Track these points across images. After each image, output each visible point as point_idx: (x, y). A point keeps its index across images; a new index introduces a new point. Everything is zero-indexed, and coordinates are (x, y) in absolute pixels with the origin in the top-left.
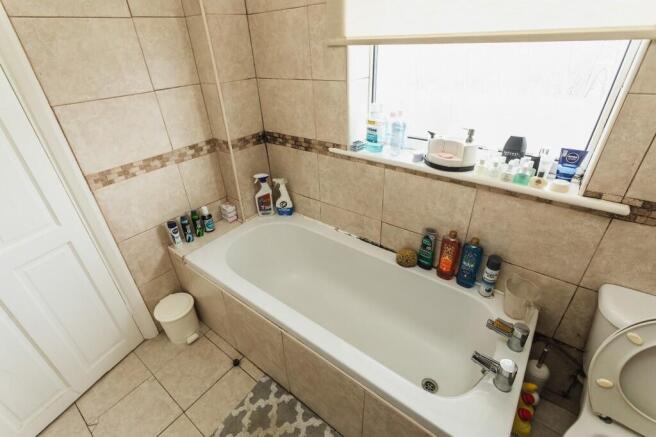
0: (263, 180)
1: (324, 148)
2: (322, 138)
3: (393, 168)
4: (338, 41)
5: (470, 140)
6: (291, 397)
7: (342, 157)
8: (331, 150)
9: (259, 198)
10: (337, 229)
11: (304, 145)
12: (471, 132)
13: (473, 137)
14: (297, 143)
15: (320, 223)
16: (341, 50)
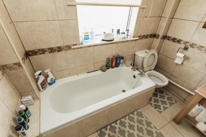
0: (40, 74)
1: (69, 47)
2: (67, 44)
3: (96, 45)
4: (72, 3)
5: (113, 32)
6: (109, 126)
7: (77, 48)
8: (72, 47)
9: (41, 84)
10: (78, 75)
11: (57, 50)
12: (113, 30)
13: (113, 31)
14: (52, 50)
15: (70, 77)
16: (74, 7)
